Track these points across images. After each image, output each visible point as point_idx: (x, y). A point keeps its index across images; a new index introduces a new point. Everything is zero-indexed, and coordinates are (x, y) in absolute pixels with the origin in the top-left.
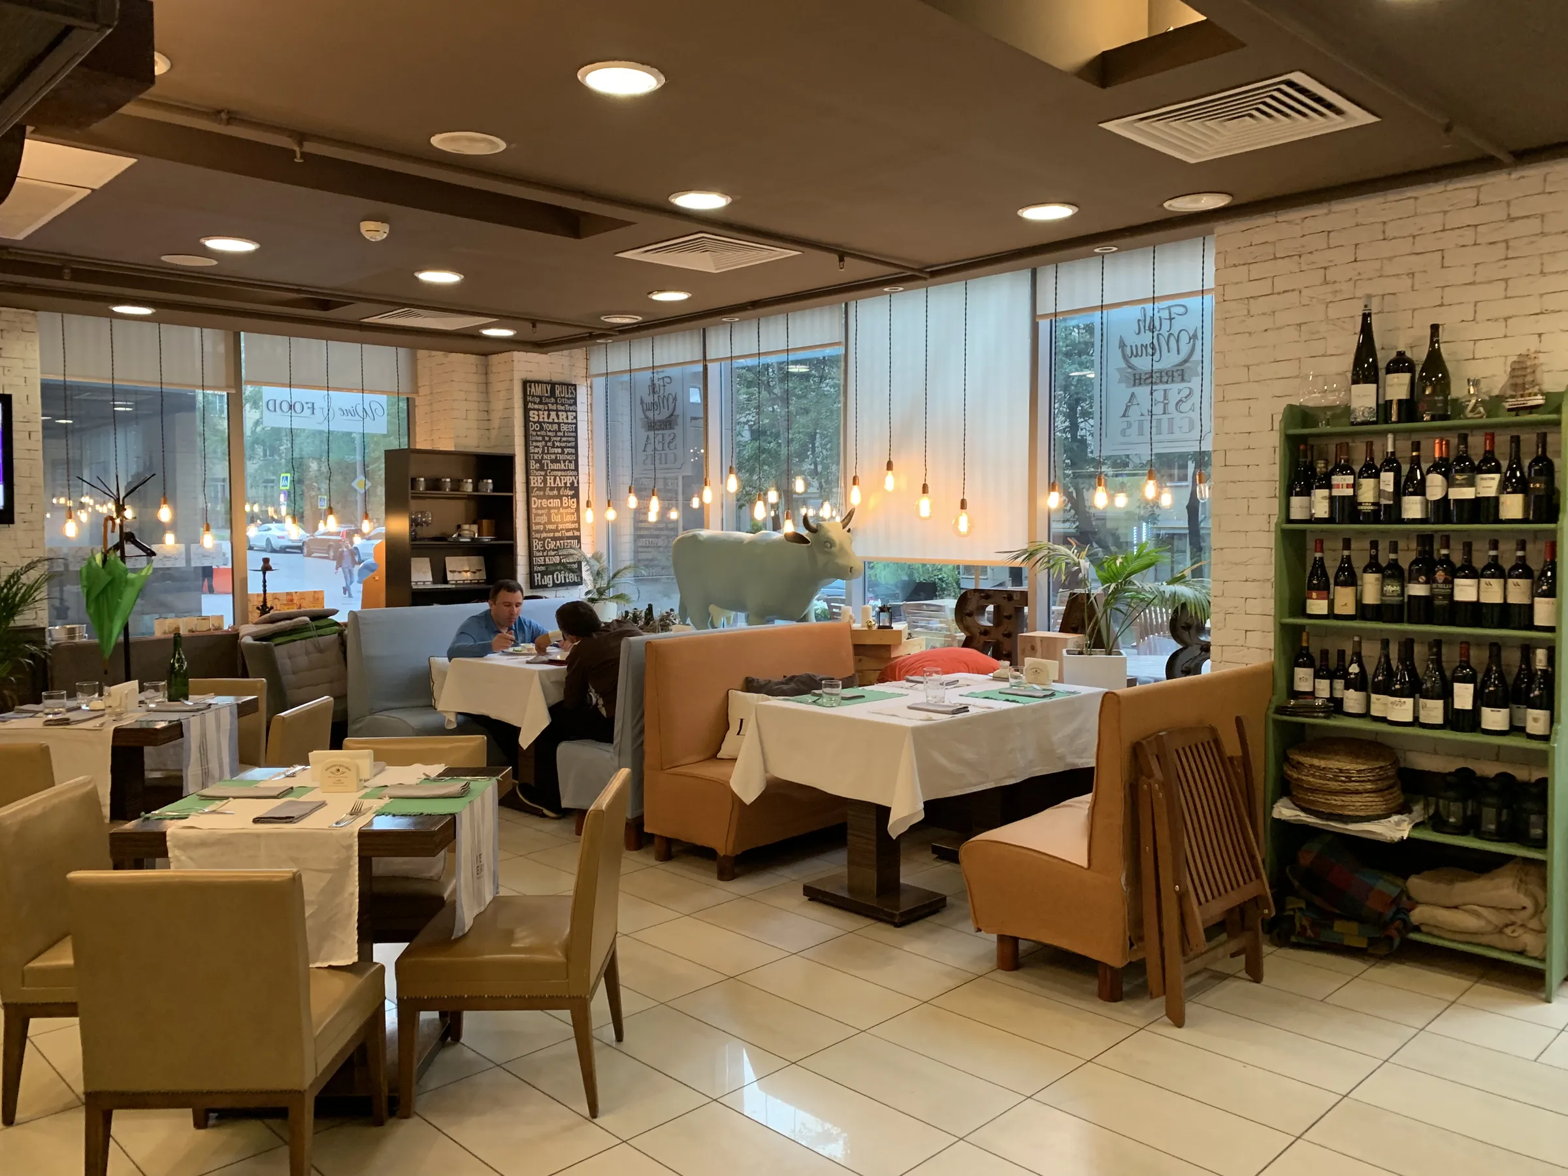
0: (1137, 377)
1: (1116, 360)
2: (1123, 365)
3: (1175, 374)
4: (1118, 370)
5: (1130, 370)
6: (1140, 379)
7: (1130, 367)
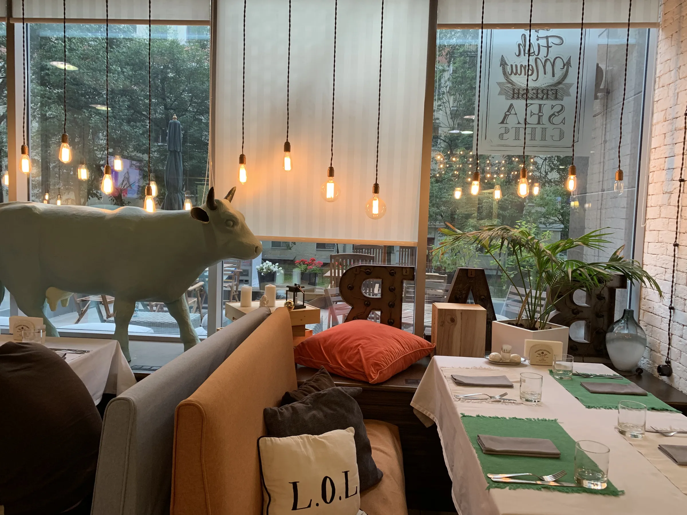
0: (516, 91)
1: (497, 75)
2: (503, 80)
3: (550, 93)
4: (499, 84)
5: (509, 85)
6: (519, 93)
7: (510, 83)
